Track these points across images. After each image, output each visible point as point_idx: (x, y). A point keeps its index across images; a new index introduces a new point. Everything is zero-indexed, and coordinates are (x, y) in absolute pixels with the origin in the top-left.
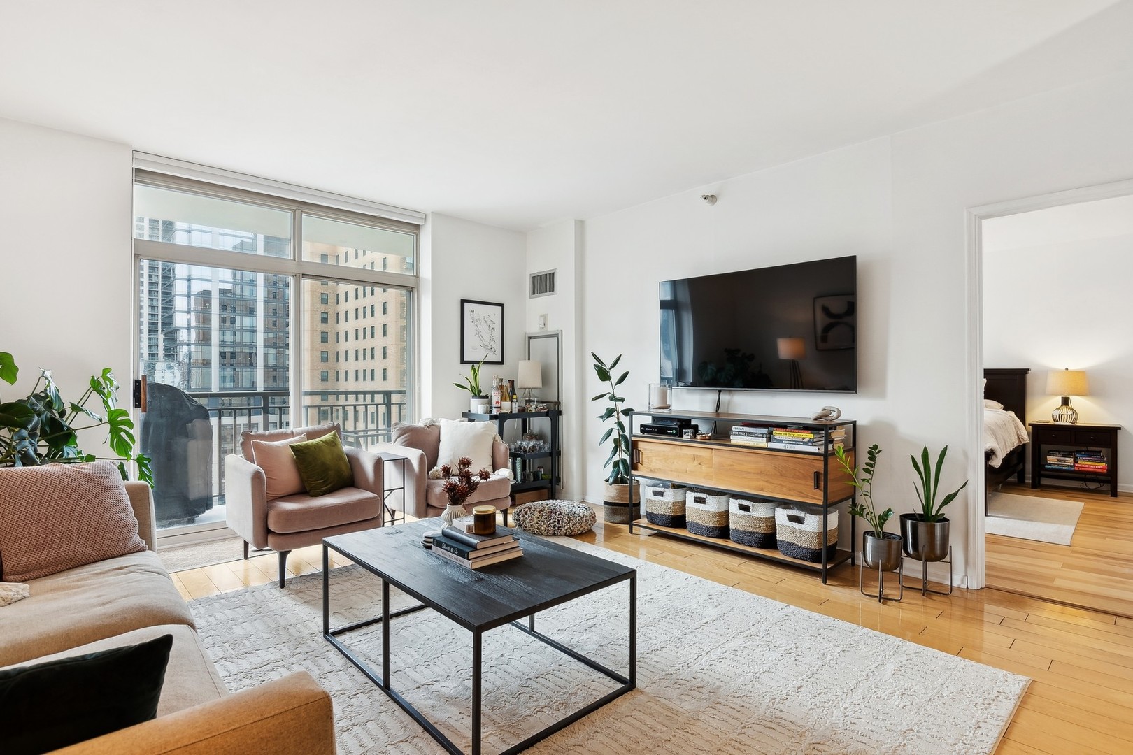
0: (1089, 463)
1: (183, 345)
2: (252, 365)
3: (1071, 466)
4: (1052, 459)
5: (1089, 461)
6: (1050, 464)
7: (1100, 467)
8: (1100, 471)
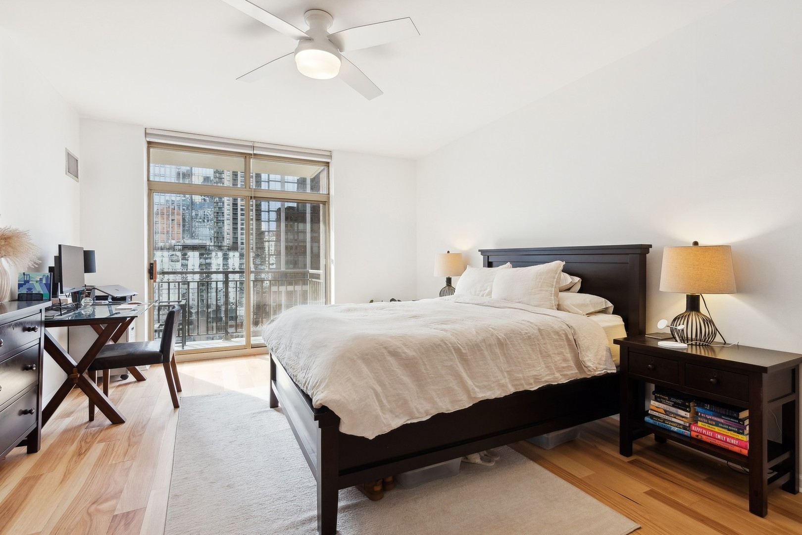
0: (717, 429)
1: (266, 241)
2: (305, 253)
3: (685, 428)
4: (655, 407)
5: (717, 424)
6: (652, 417)
7: (733, 441)
8: (736, 449)
